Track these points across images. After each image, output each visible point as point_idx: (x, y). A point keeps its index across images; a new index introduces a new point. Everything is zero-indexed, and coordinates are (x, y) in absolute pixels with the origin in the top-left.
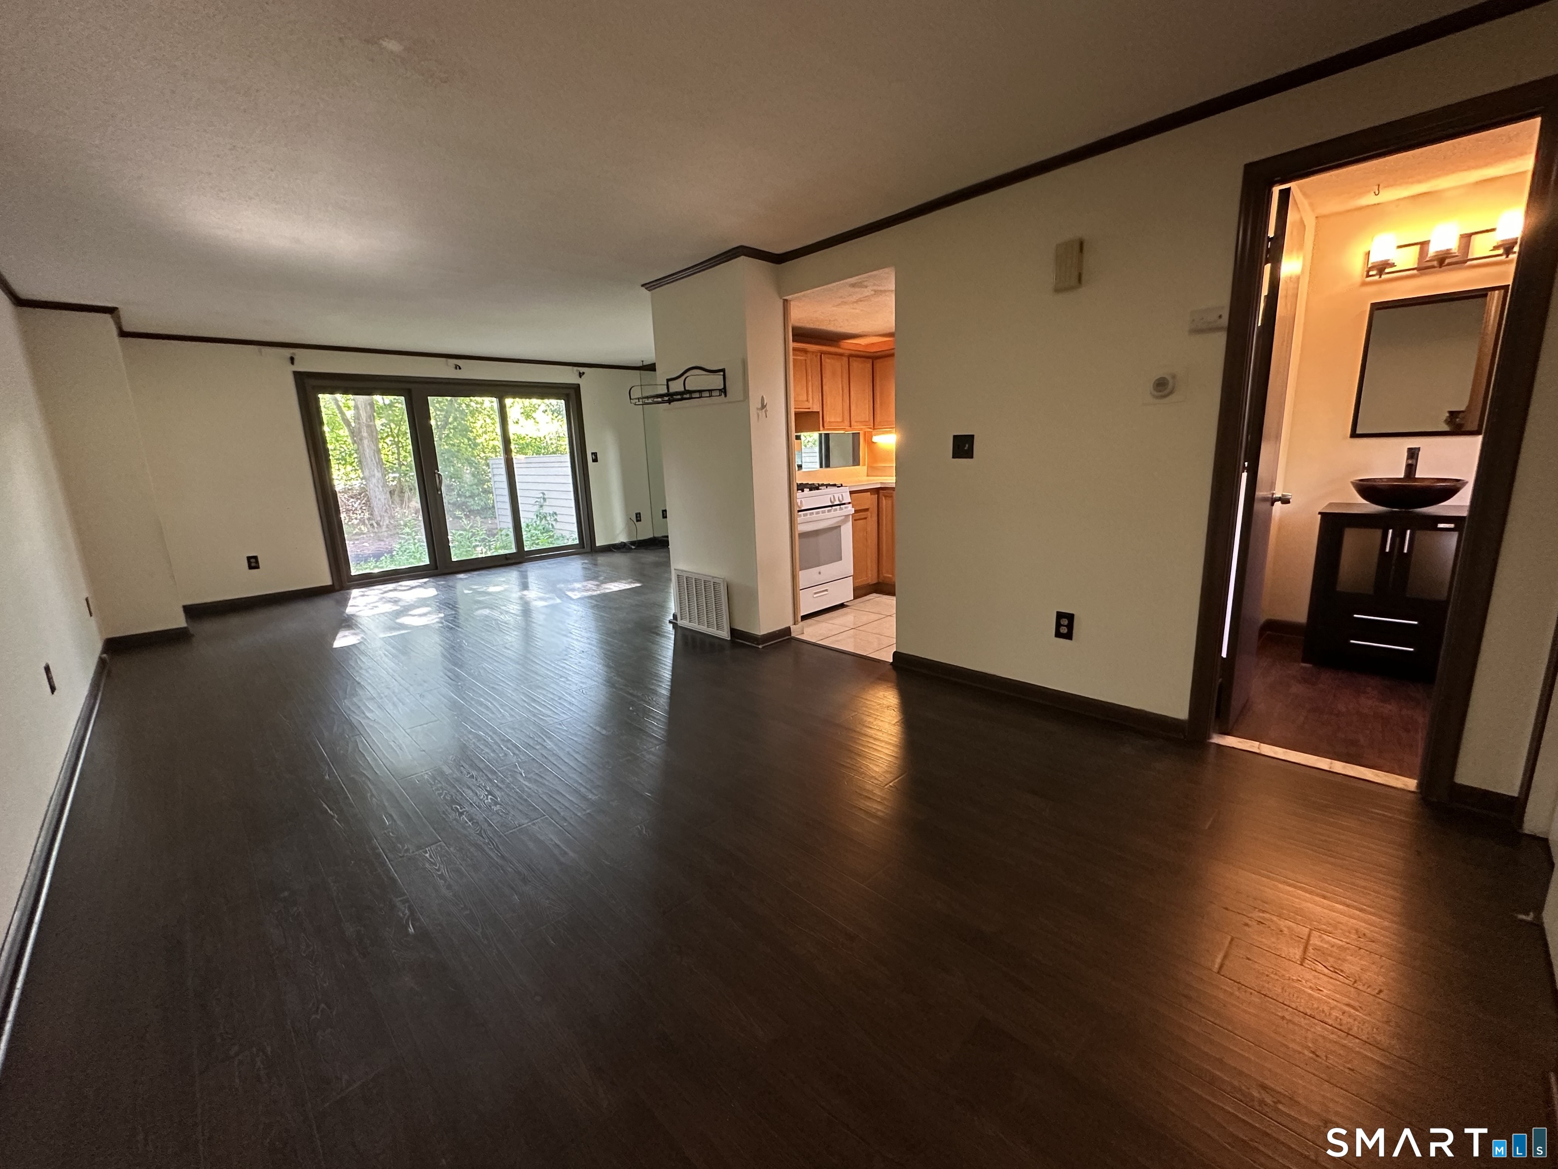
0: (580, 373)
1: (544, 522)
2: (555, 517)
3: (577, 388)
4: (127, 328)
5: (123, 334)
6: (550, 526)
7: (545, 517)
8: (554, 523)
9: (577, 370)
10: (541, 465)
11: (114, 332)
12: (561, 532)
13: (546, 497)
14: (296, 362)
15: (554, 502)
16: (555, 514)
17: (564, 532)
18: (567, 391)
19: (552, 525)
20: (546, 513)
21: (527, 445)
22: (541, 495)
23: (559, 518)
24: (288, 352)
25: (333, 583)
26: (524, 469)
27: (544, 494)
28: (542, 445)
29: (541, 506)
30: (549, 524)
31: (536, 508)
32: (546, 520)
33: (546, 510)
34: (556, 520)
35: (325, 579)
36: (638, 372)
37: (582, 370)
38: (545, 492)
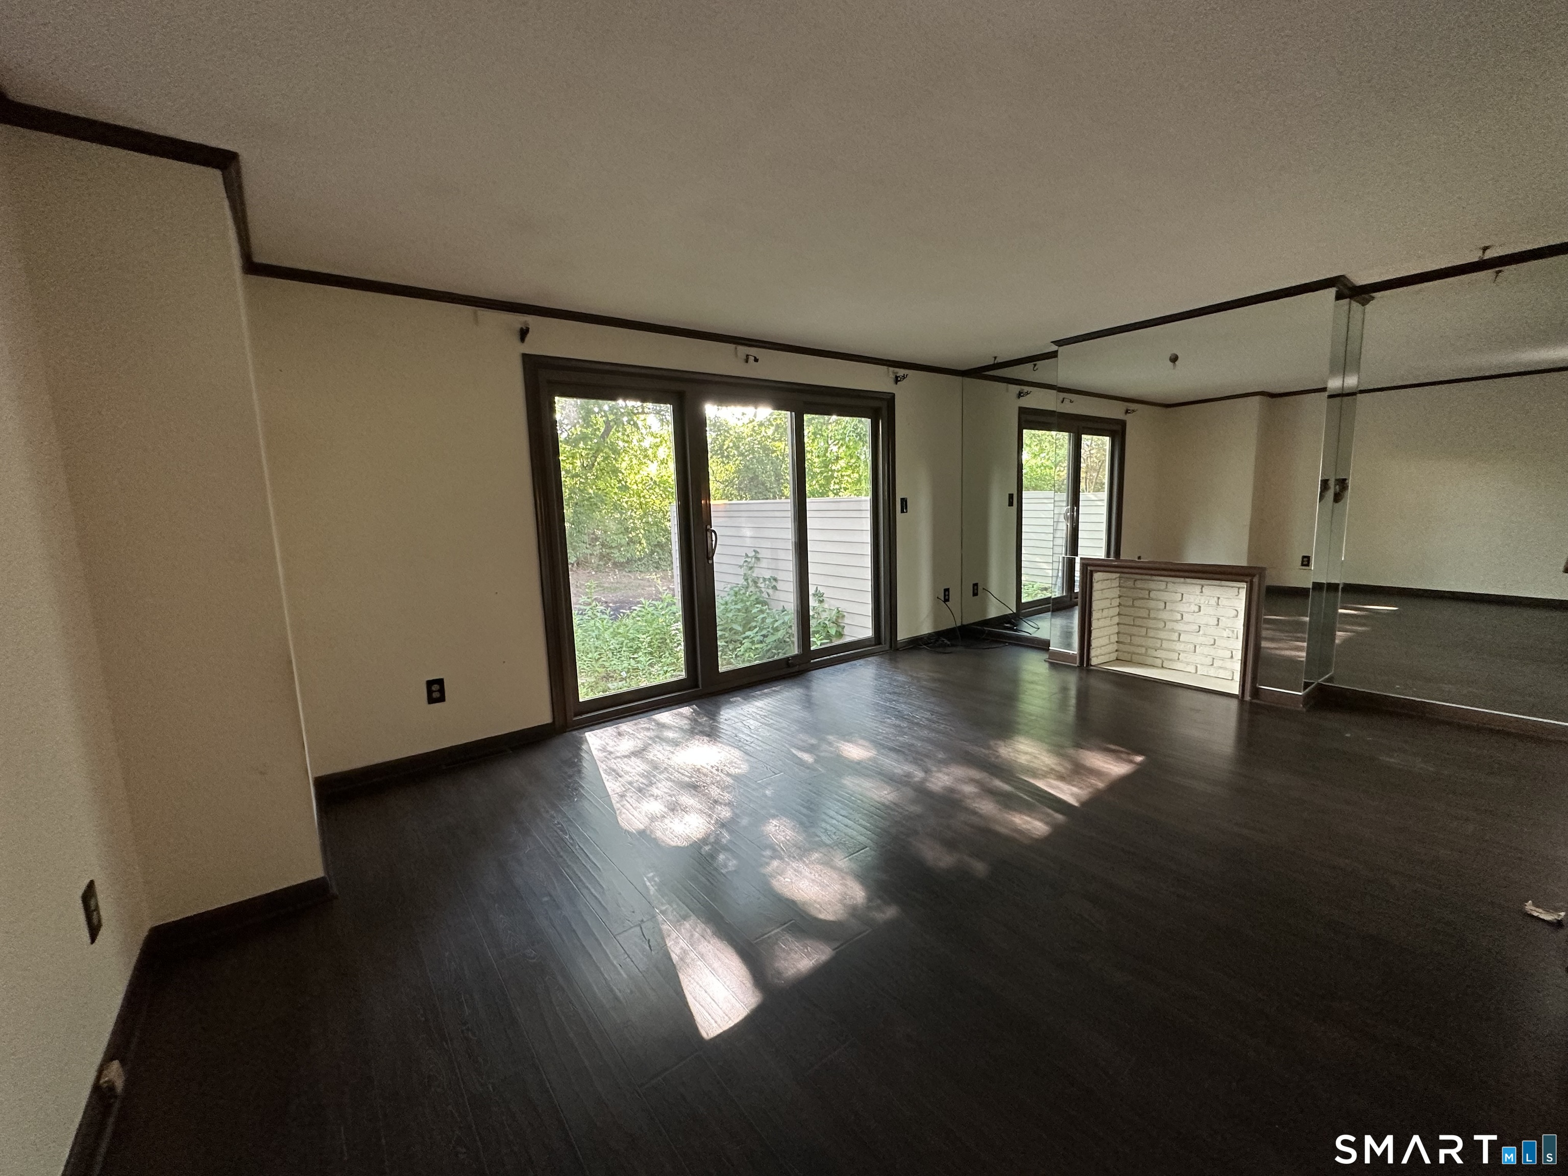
0: (897, 377)
2: (774, 584)
3: (890, 400)
4: (260, 258)
5: (252, 267)
6: (765, 596)
7: (756, 583)
8: (770, 591)
9: (894, 372)
11: (236, 262)
13: (759, 556)
14: (529, 337)
16: (775, 580)
18: (876, 404)
19: (766, 593)
20: (758, 578)
22: (754, 553)
24: (518, 320)
25: (554, 718)
27: (756, 552)
29: (751, 568)
30: (762, 593)
31: (744, 570)
32: (757, 586)
33: (759, 574)
34: (775, 588)
35: (544, 716)
36: (958, 379)
37: (901, 372)
38: (759, 549)
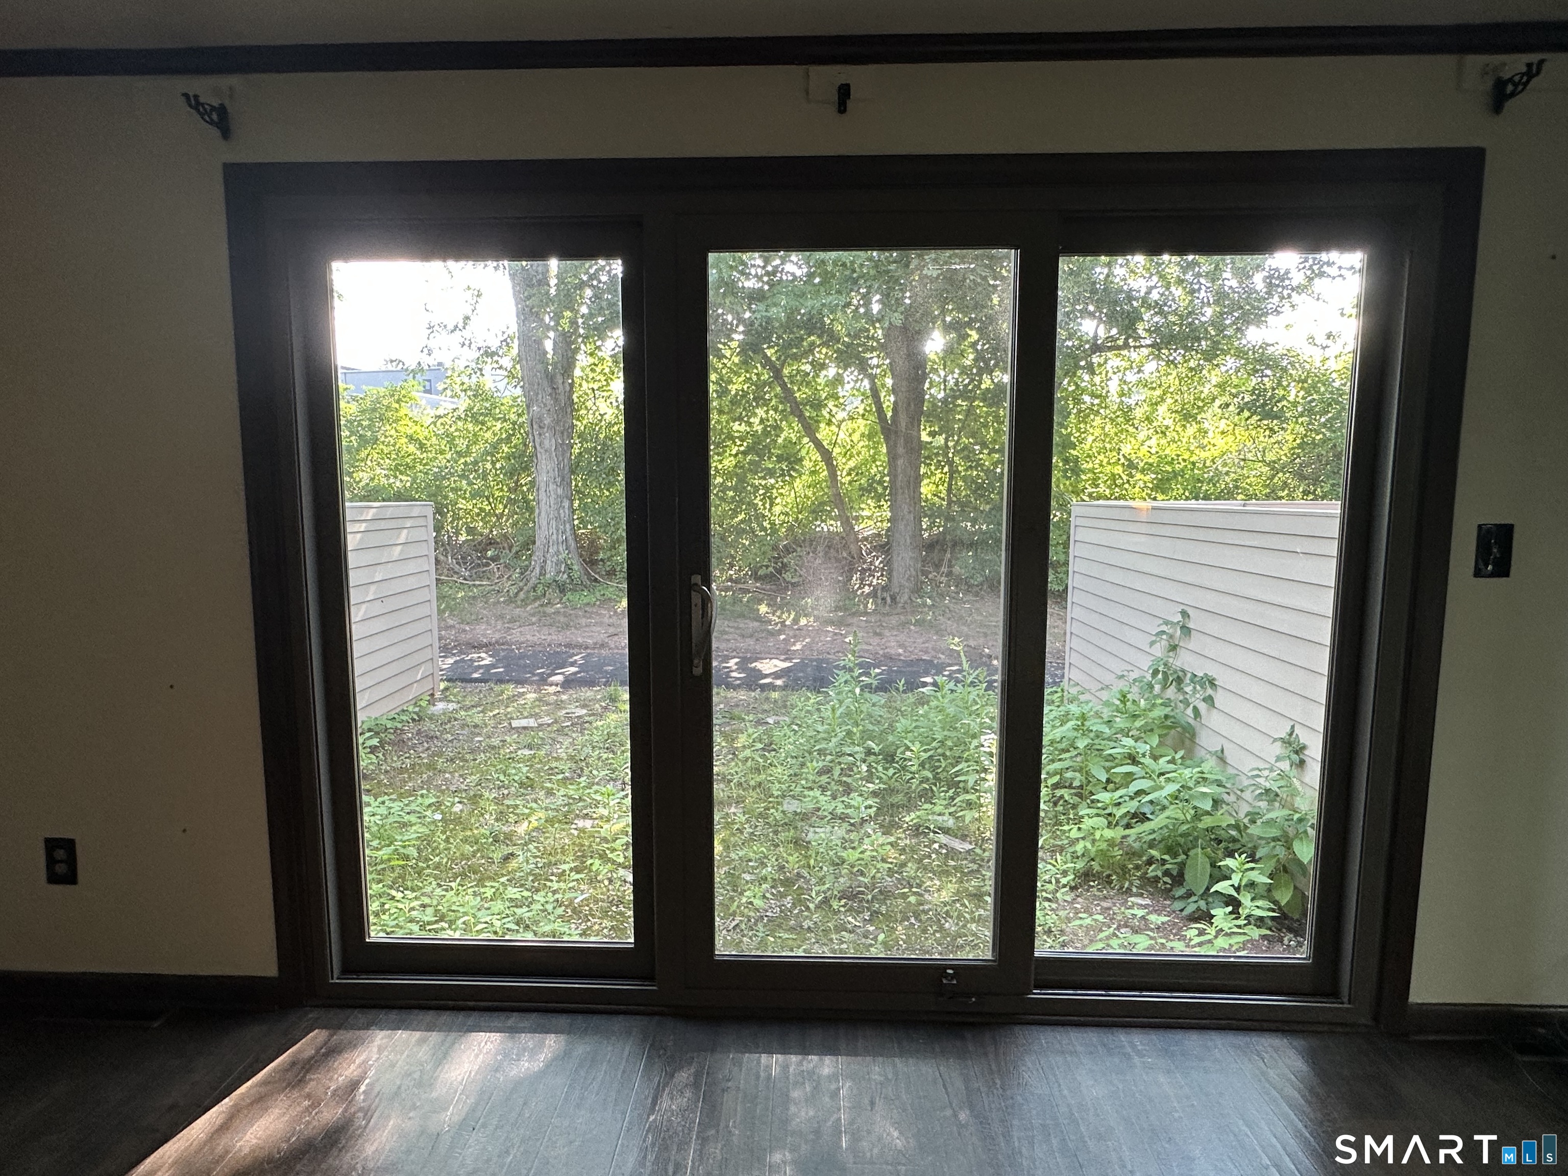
1: (1171, 692)
2: (1210, 691)
6: (1189, 711)
7: (1179, 680)
8: (1202, 707)
10: (1201, 535)
12: (1224, 742)
13: (1189, 625)
15: (1213, 649)
16: (1212, 683)
17: (1232, 745)
19: (1195, 709)
20: (1183, 671)
21: (1175, 474)
22: (1179, 618)
23: (1220, 698)
26: (1143, 539)
27: (1184, 614)
28: (1206, 476)
29: (1173, 646)
30: (1187, 703)
31: (1158, 651)
32: (1180, 689)
33: (1185, 661)
34: (1209, 700)
38: (1190, 611)
